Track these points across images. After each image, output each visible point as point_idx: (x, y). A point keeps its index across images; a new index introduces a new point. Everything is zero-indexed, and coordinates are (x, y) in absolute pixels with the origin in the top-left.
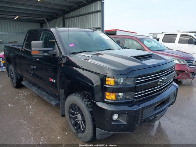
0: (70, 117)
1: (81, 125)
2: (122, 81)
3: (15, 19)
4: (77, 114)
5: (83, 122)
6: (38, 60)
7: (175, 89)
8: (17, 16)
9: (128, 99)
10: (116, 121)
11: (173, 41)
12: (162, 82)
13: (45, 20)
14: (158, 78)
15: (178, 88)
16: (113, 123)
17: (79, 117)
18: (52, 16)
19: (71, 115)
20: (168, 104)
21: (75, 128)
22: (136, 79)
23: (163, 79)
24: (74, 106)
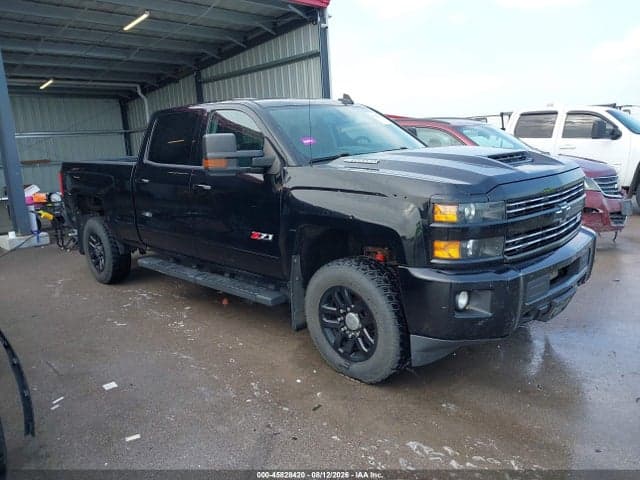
0: (324, 326)
1: (360, 340)
2: (473, 213)
3: (42, 88)
4: (345, 314)
5: (365, 330)
6: (208, 187)
7: (591, 238)
8: (48, 80)
9: (489, 256)
10: (464, 310)
11: (548, 134)
12: (562, 215)
13: (136, 88)
14: (551, 206)
15: (595, 239)
16: (458, 316)
17: (353, 320)
18: (158, 77)
19: (325, 319)
20: (576, 277)
21: (339, 352)
22: (508, 205)
23: (563, 210)
24: (339, 294)
